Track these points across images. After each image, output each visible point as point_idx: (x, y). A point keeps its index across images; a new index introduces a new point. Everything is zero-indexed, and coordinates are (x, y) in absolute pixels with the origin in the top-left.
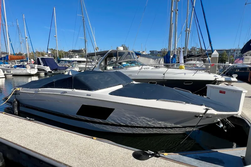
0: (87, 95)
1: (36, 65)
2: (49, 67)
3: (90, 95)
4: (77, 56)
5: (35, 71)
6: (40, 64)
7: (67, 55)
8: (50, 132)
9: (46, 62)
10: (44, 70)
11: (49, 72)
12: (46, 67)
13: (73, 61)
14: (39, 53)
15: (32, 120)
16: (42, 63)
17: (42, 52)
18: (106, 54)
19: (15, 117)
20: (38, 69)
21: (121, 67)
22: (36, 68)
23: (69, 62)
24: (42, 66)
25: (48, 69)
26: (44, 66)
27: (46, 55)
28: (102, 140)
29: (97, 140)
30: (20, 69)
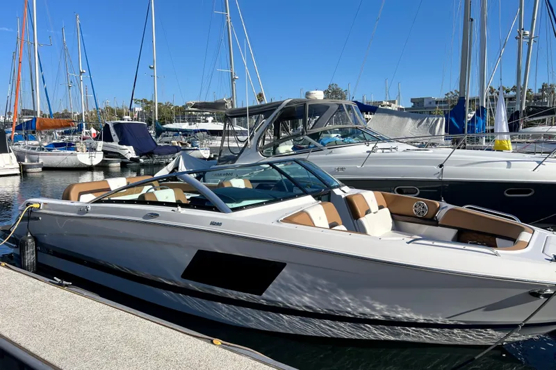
0: (213, 224)
1: (101, 144)
2: (132, 147)
3: (219, 224)
4: (210, 119)
5: (98, 158)
6: (112, 141)
7: (182, 114)
8: (105, 319)
9: (126, 134)
10: (119, 156)
11: (132, 159)
12: (125, 147)
13: (196, 131)
14: (112, 111)
15: (66, 285)
16: (116, 136)
17: (120, 107)
18: (275, 110)
19: (26, 277)
20: (106, 153)
21: (316, 146)
22: (99, 149)
23: (185, 133)
24: (115, 145)
25: (129, 152)
26: (120, 143)
27: (127, 117)
28: (236, 349)
29: (222, 346)
30: (62, 152)
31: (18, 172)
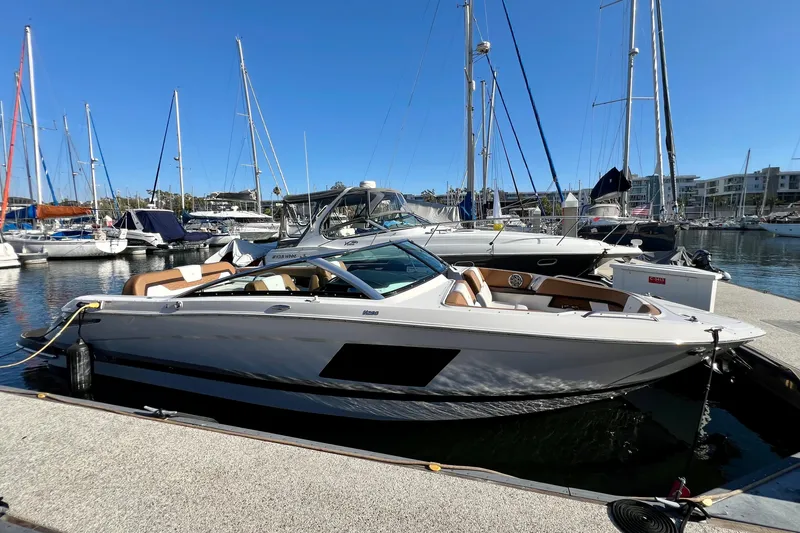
1: (124, 232)
2: (158, 234)
4: (235, 208)
5: (120, 246)
6: (135, 228)
7: (200, 204)
9: (150, 222)
10: (143, 243)
11: (159, 246)
12: (150, 234)
13: (226, 219)
14: (124, 201)
16: (140, 224)
17: (133, 197)
18: (335, 197)
20: (131, 241)
22: (121, 237)
23: (214, 220)
24: (139, 232)
25: (156, 239)
26: (144, 231)
27: (149, 205)
29: (444, 471)
30: (76, 241)
31: (18, 263)
